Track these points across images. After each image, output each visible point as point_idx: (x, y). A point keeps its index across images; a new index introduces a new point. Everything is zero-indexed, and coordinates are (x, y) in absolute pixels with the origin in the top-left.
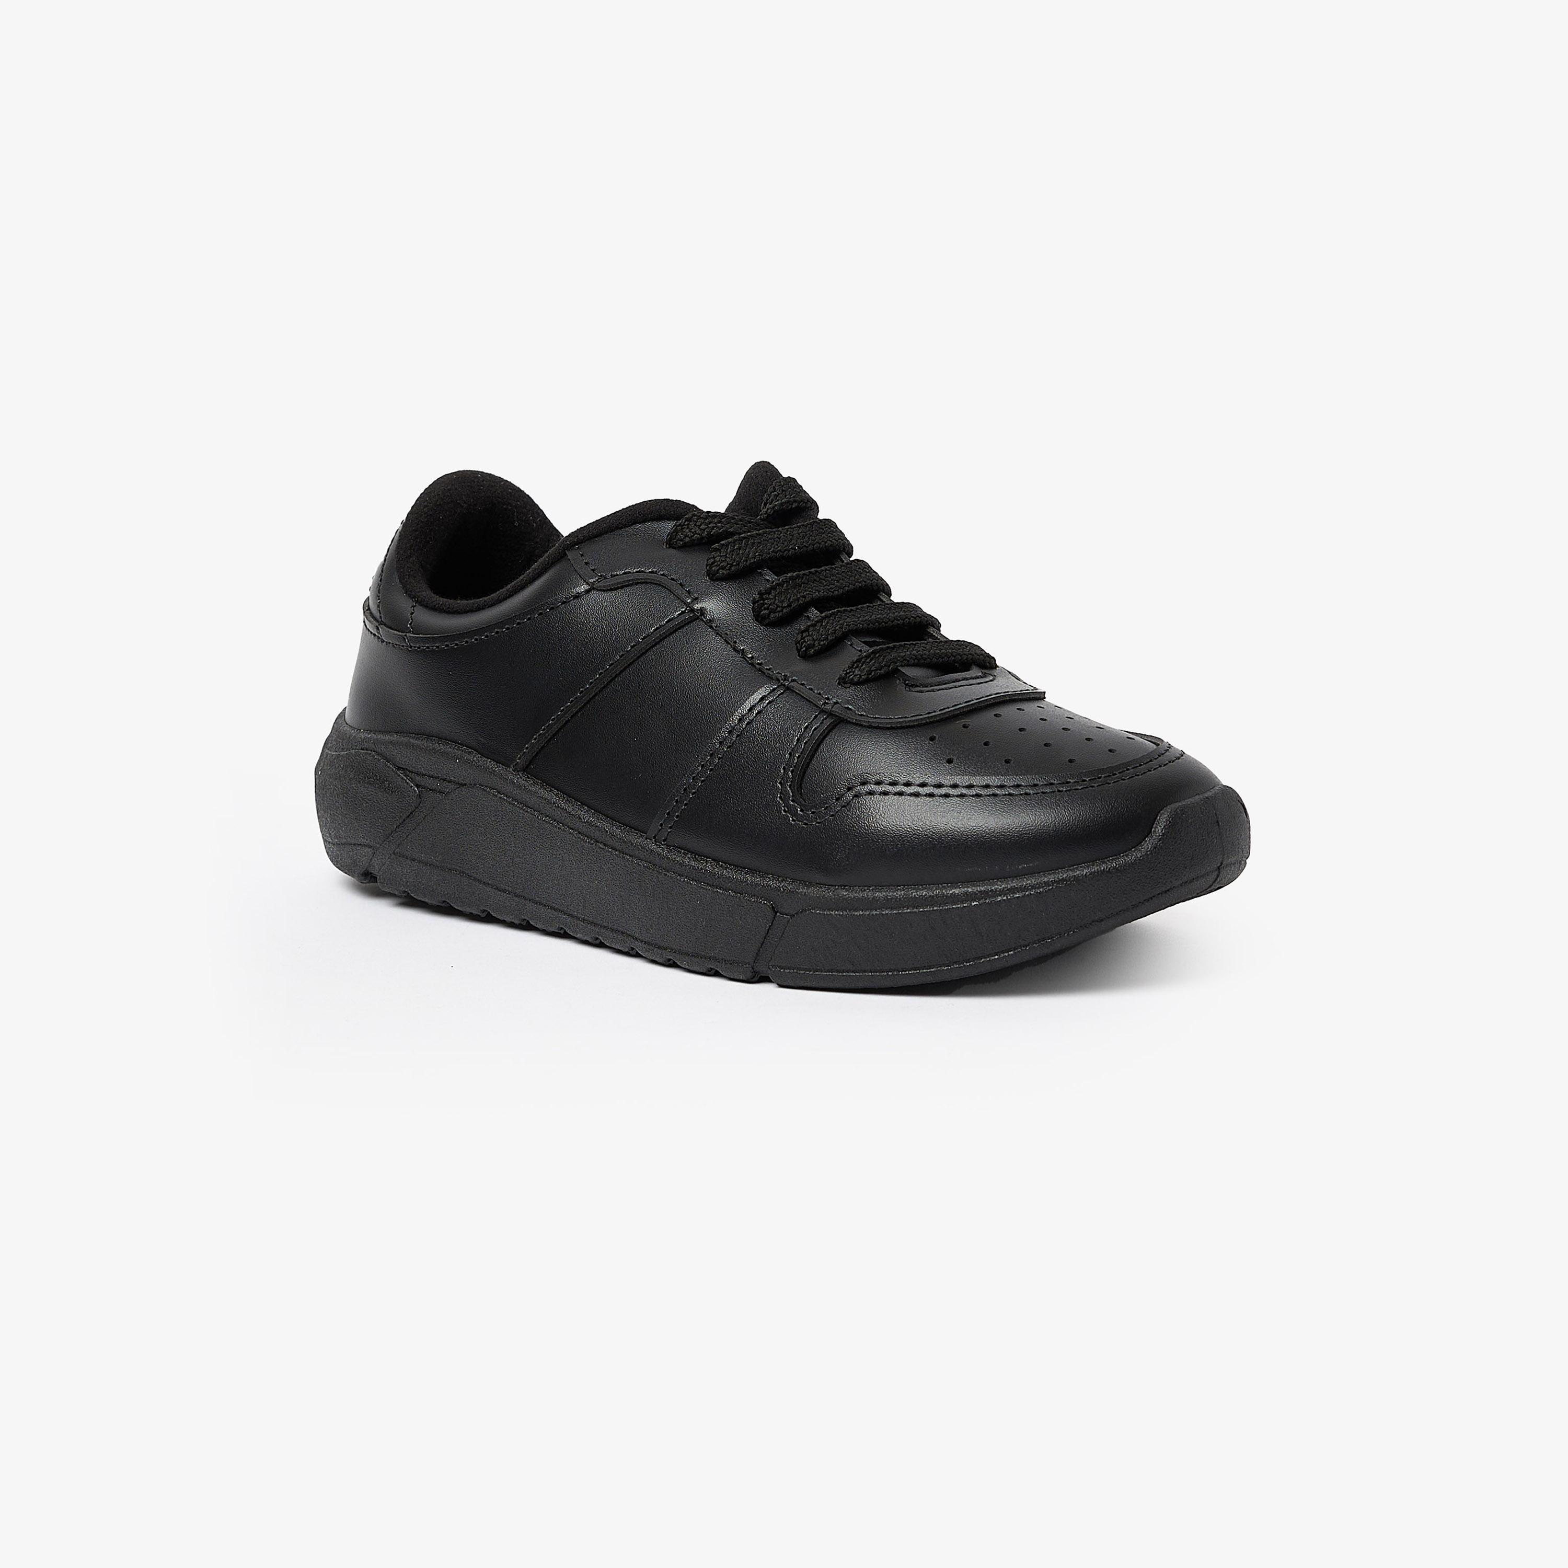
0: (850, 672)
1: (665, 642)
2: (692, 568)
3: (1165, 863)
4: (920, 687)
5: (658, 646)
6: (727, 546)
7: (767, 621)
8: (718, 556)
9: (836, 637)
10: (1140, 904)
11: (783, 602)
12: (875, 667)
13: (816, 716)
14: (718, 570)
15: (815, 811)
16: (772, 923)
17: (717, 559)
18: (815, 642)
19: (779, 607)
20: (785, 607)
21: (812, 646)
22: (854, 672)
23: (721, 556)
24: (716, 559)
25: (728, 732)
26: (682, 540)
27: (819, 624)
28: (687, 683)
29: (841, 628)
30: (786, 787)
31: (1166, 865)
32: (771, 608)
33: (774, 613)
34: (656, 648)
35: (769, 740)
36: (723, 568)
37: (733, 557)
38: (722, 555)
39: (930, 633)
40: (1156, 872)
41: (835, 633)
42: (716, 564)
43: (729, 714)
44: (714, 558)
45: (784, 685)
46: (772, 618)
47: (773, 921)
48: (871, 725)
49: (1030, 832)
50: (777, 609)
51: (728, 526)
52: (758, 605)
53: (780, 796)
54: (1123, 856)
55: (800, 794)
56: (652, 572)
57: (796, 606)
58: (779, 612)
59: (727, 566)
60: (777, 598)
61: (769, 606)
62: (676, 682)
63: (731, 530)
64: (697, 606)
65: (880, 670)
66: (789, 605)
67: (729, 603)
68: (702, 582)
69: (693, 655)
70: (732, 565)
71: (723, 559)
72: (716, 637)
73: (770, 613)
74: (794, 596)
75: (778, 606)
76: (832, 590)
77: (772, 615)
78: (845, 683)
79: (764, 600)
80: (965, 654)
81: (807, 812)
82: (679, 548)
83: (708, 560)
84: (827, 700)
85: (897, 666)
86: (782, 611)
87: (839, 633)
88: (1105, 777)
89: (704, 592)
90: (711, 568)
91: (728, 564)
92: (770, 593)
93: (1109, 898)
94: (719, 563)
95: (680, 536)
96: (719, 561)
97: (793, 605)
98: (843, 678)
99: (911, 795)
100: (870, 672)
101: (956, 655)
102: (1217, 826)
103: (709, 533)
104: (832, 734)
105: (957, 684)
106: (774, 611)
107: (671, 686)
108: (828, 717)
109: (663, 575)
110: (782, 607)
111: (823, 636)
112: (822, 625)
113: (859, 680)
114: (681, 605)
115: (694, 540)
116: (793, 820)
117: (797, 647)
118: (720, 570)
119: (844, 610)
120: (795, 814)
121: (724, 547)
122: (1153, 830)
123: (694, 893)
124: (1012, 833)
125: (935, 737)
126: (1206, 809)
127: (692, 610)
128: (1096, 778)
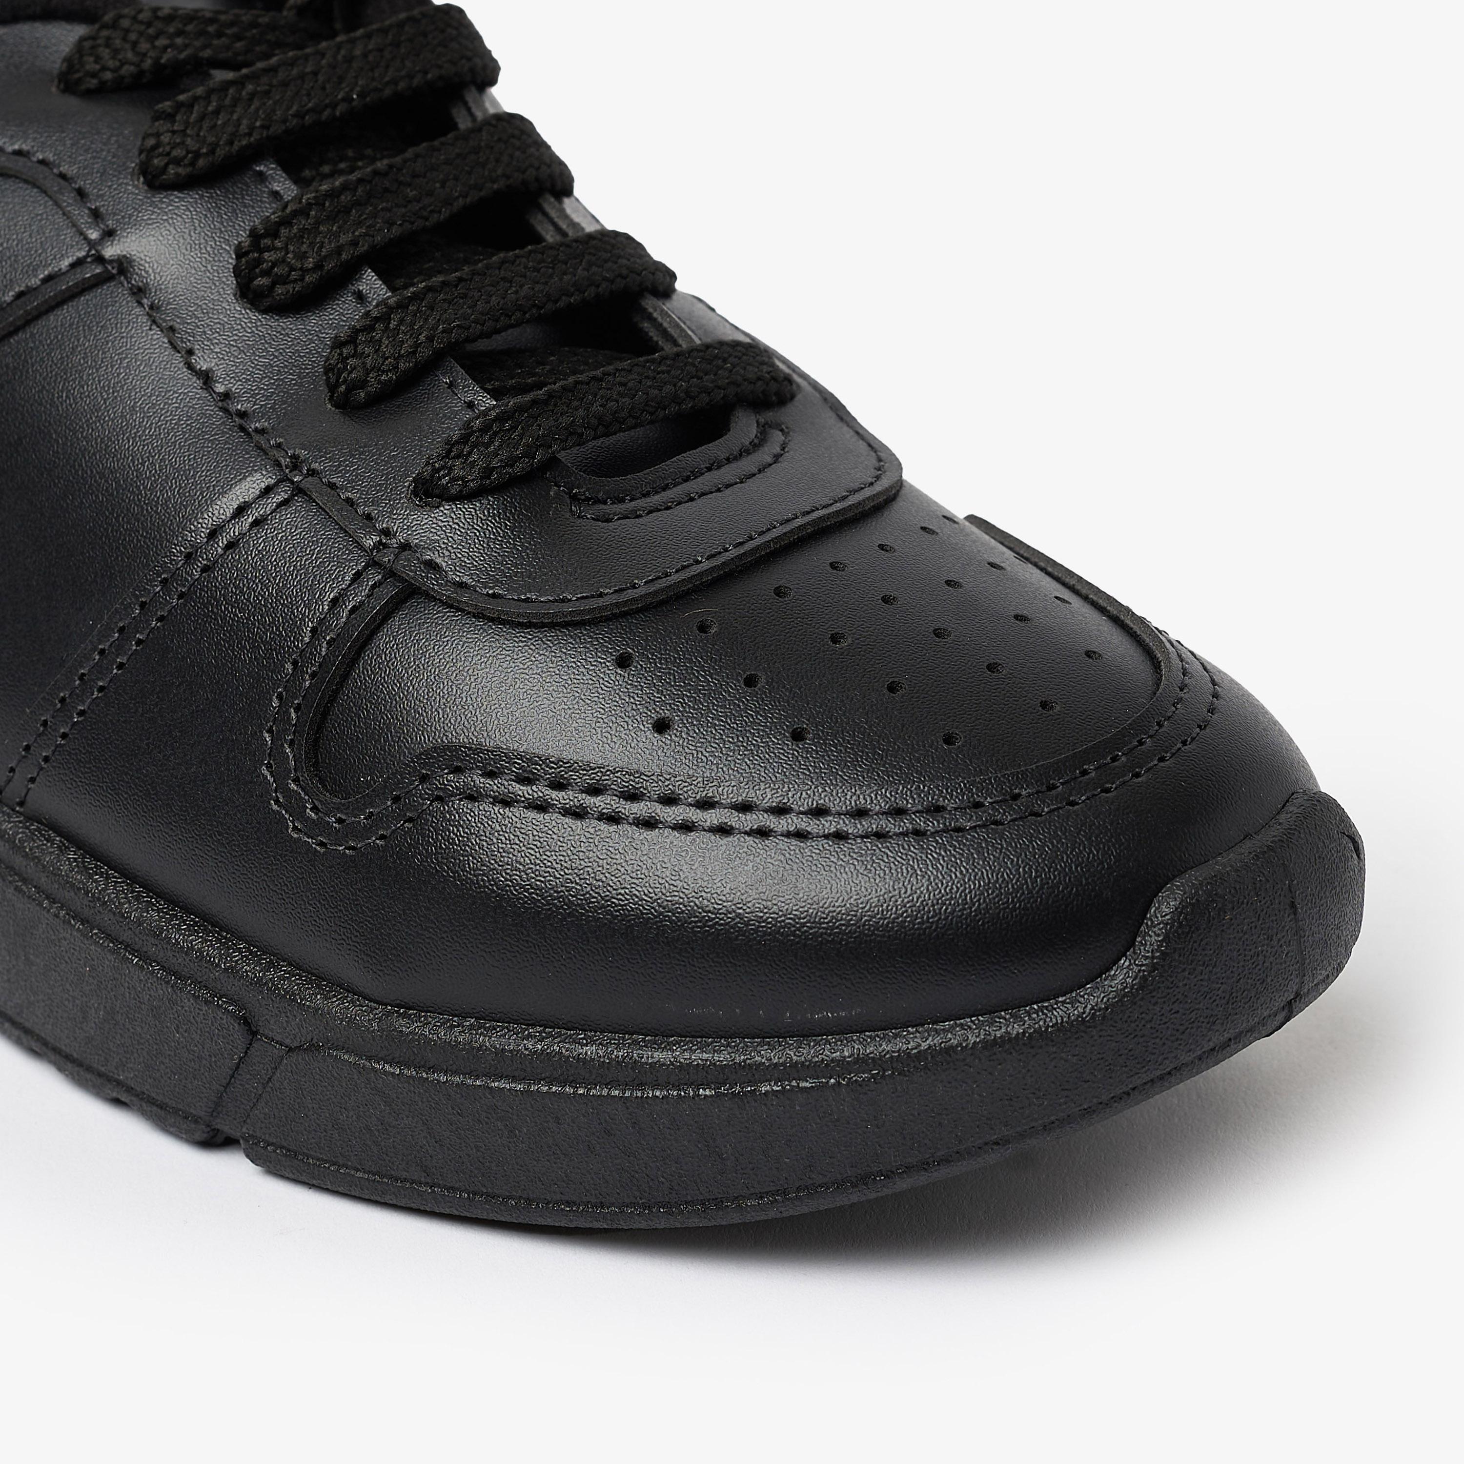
0: (442, 468)
1: (34, 329)
2: (109, 152)
3: (1165, 1020)
4: (605, 503)
5: (21, 335)
6: (191, 106)
7: (267, 302)
8: (168, 131)
9: (416, 364)
10: (1101, 1106)
11: (303, 256)
12: (501, 461)
13: (358, 575)
14: (167, 165)
15: (343, 817)
16: (246, 1053)
17: (165, 138)
18: (368, 374)
19: (295, 270)
20: (308, 270)
21: (362, 384)
22: (451, 469)
23: (174, 132)
24: (162, 137)
25: (161, 582)
26: (94, 75)
27: (380, 326)
28: (78, 439)
29: (430, 339)
30: (282, 745)
31: (1166, 1023)
32: (277, 274)
33: (285, 283)
34: (16, 338)
35: (248, 619)
36: (177, 162)
37: (202, 134)
38: (175, 128)
39: (646, 309)
40: (1141, 1040)
41: (414, 353)
42: (161, 150)
43: (165, 532)
44: (158, 135)
45: (292, 482)
46: (278, 295)
47: (248, 1048)
48: (482, 614)
49: (842, 939)
50: (289, 275)
51: (197, 44)
52: (247, 262)
53: (269, 762)
54: (1063, 1002)
55: (314, 765)
56: (19, 153)
57: (332, 268)
58: (295, 281)
59: (185, 157)
60: (291, 248)
61: (272, 267)
62: (55, 432)
63: (207, 53)
64: (110, 251)
65: (512, 466)
66: (318, 266)
67: (184, 251)
68: (126, 190)
69: (97, 370)
70: (197, 155)
71: (178, 141)
72: (150, 329)
73: (274, 284)
74: (330, 242)
75: (292, 269)
76: (425, 214)
77: (279, 290)
78: (428, 495)
79: (261, 251)
80: (719, 388)
81: (327, 819)
82: (89, 94)
83: (144, 139)
84: (386, 536)
85: (553, 453)
86: (302, 279)
87: (425, 353)
88: (1029, 795)
89: (130, 216)
90: (149, 159)
91: (188, 152)
92: (276, 235)
93: (1028, 1098)
94: (168, 149)
95: (91, 65)
96: (169, 144)
97: (329, 266)
98: (425, 482)
99: (567, 812)
100: (487, 472)
101: (699, 393)
102: (1292, 916)
103: (156, 62)
104: (395, 623)
105: (693, 486)
106: (283, 280)
107: (43, 440)
108: (385, 578)
109: (43, 162)
110: (301, 269)
111: (387, 358)
112: (387, 328)
113: (461, 491)
114: (77, 242)
115: (123, 78)
116: (295, 828)
117: (328, 378)
118: (171, 166)
119: (443, 282)
120: (300, 815)
121: (183, 110)
122: (1139, 939)
123: (78, 948)
124: (800, 936)
125: (630, 656)
126: (1268, 881)
127: (100, 259)
128: (1008, 797)
